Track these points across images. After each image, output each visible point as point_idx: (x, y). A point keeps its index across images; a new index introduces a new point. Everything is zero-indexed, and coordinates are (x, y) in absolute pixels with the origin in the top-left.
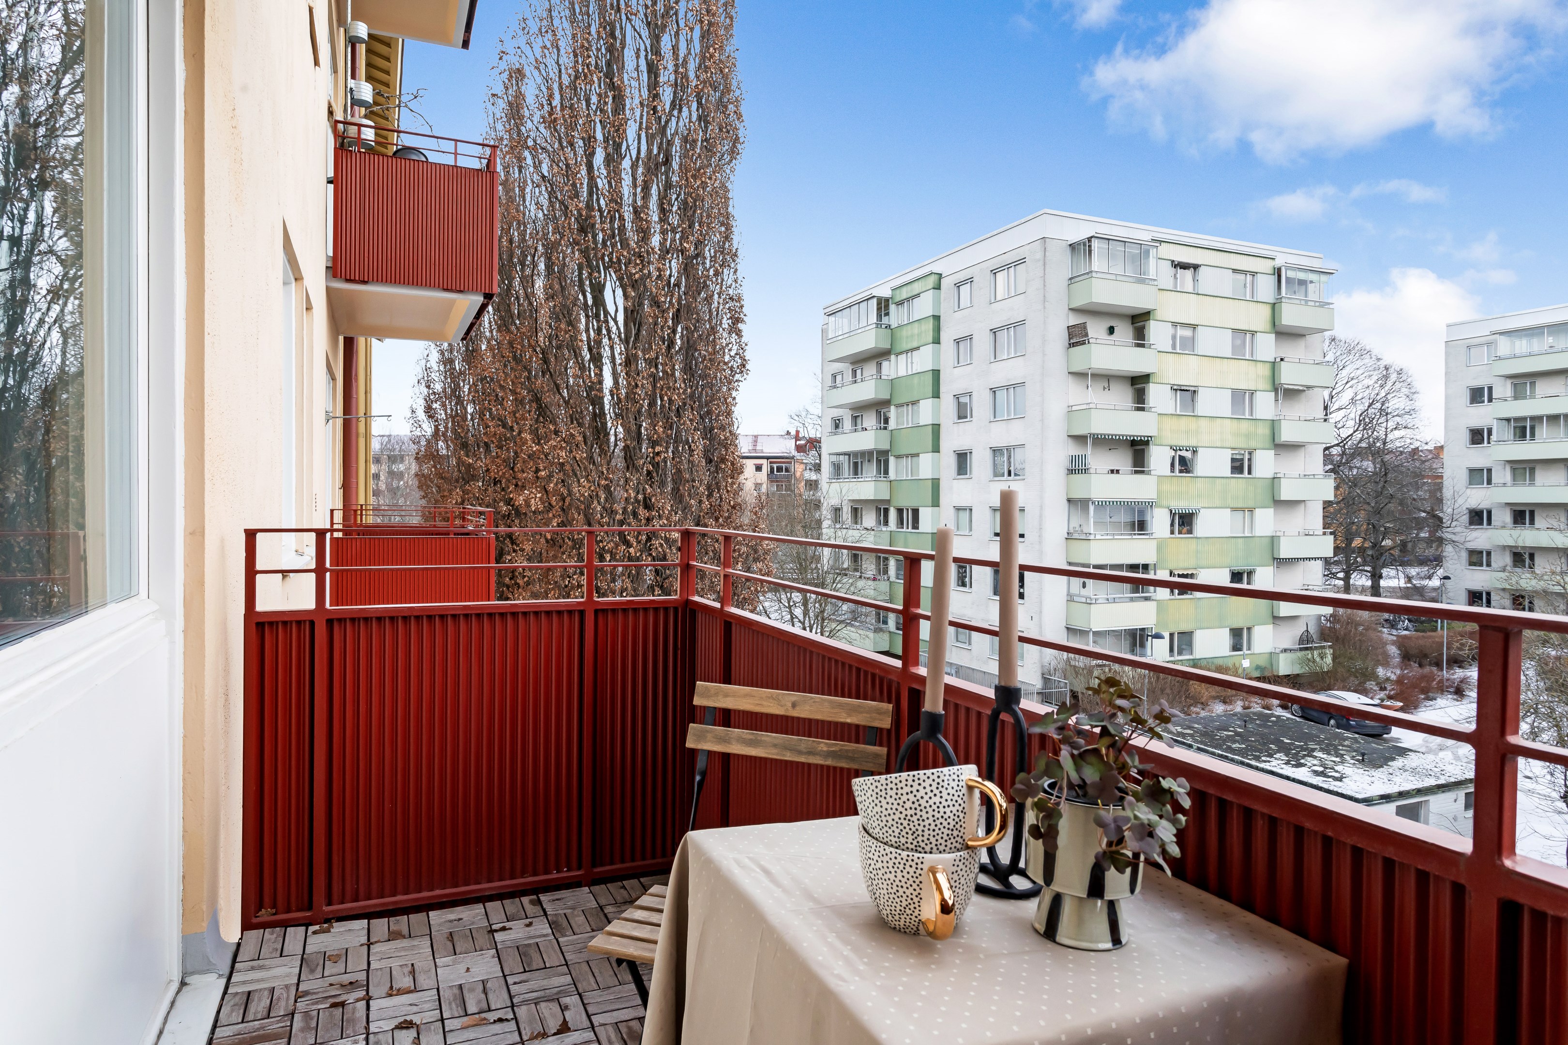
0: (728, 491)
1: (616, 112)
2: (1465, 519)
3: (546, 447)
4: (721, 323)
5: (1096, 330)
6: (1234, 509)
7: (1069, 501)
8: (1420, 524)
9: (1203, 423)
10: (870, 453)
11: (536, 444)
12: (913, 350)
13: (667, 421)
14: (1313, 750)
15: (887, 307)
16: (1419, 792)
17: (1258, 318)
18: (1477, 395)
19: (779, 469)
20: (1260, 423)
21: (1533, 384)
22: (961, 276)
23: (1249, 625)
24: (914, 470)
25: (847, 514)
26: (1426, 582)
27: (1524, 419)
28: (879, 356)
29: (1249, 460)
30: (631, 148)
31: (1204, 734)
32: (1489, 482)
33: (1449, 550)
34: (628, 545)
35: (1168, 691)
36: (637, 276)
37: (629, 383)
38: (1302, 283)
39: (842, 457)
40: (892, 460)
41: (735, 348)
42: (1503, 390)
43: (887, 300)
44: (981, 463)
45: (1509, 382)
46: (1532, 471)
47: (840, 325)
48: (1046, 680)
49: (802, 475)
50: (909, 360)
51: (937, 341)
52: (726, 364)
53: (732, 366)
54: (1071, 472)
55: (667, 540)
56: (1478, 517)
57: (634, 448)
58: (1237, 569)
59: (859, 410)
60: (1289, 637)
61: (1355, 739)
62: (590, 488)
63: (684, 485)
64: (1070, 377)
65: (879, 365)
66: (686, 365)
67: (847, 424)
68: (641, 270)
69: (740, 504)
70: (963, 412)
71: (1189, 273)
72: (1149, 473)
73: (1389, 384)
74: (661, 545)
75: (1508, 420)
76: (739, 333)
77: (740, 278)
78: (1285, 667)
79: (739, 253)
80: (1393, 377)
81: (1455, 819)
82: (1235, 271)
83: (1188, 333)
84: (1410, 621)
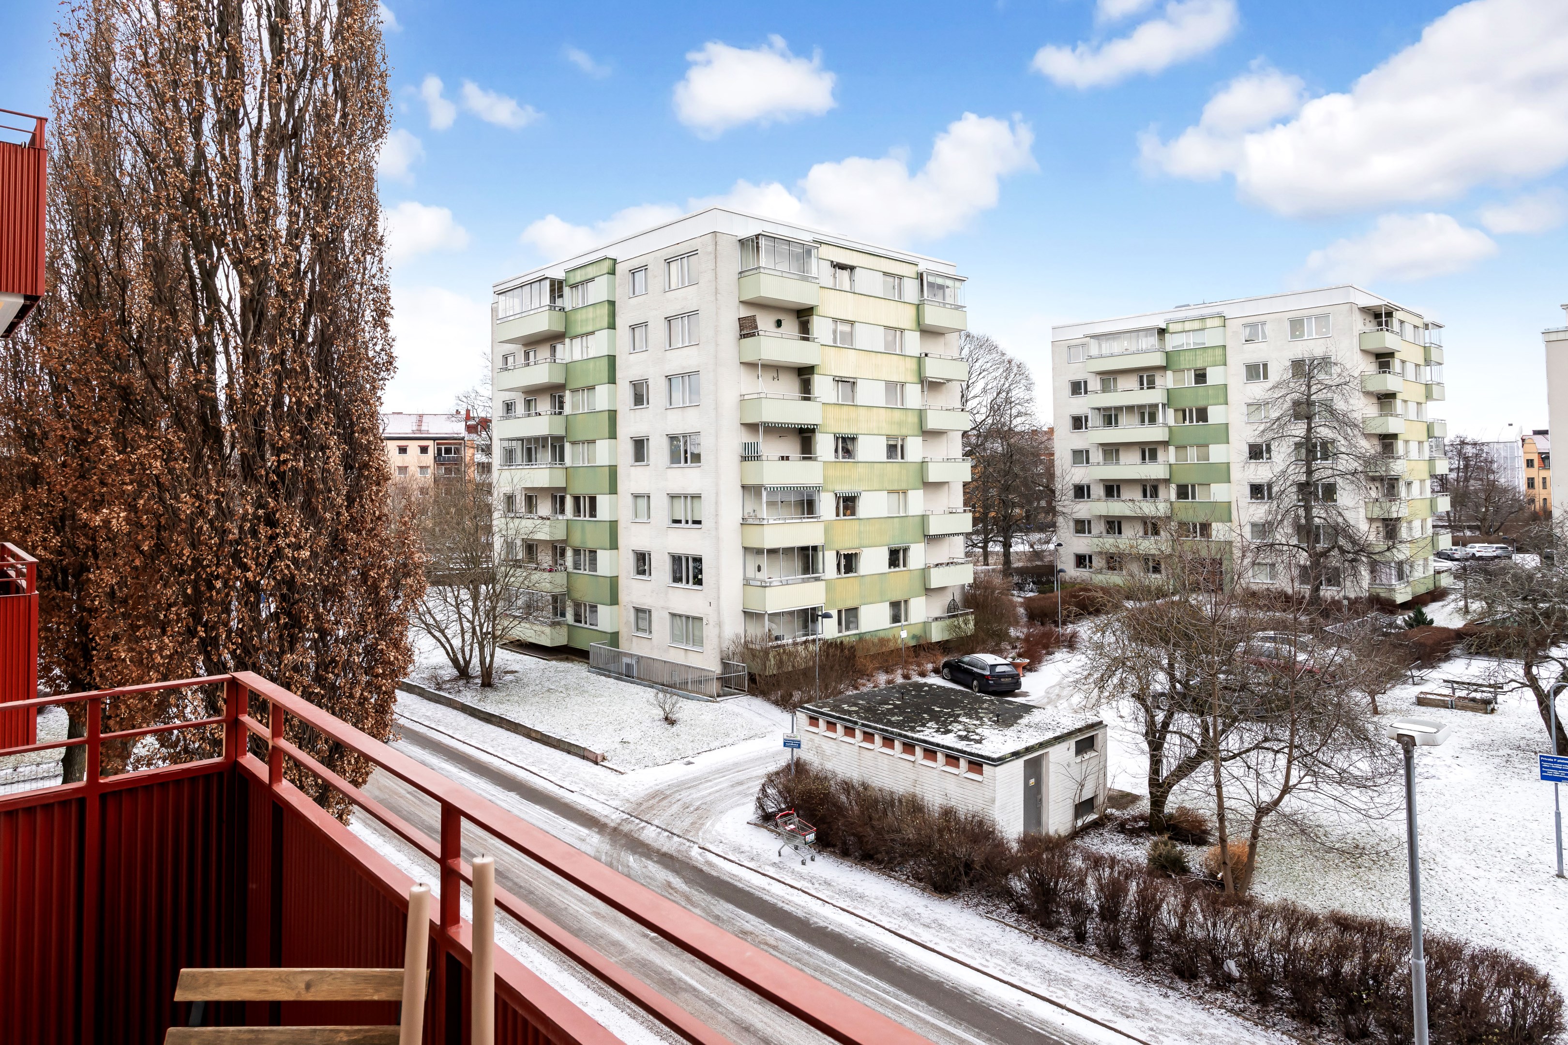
0: (372, 500)
1: (231, 75)
2: (1071, 493)
3: (134, 456)
4: (363, 316)
5: (765, 322)
6: (890, 492)
7: (743, 487)
8: (1039, 497)
9: (862, 411)
10: (545, 439)
11: (120, 453)
12: (588, 334)
13: (296, 425)
14: (959, 715)
15: (561, 289)
16: (1042, 745)
17: (905, 317)
18: (1077, 388)
19: (448, 451)
20: (910, 413)
21: (1115, 380)
22: (636, 263)
23: (906, 598)
24: (592, 457)
25: (520, 503)
26: (1044, 547)
27: (1109, 409)
28: (552, 339)
29: (902, 447)
30: (250, 116)
31: (868, 710)
32: (1088, 462)
33: (1060, 520)
34: (245, 568)
35: (837, 667)
36: (256, 262)
37: (246, 382)
38: (941, 287)
39: (514, 443)
40: (568, 447)
41: (380, 342)
42: (1094, 384)
43: (561, 283)
44: (658, 450)
45: (1098, 377)
46: (1117, 451)
47: (510, 305)
48: (725, 666)
49: (472, 459)
50: (584, 344)
51: (612, 326)
52: (369, 360)
53: (377, 363)
54: (744, 459)
55: (295, 561)
56: (1081, 491)
57: (254, 456)
58: (894, 546)
59: (532, 394)
60: (938, 607)
61: (991, 701)
62: (193, 504)
63: (317, 497)
64: (742, 367)
65: (553, 349)
66: (320, 360)
67: (520, 408)
68: (262, 255)
69: (386, 515)
70: (639, 399)
71: (846, 274)
72: (815, 459)
73: (1012, 375)
74: (288, 567)
75: (1099, 409)
76: (385, 327)
77: (386, 268)
78: (937, 634)
79: (385, 239)
80: (1015, 370)
81: (1069, 765)
82: (885, 274)
83: (847, 328)
84: (1034, 583)
